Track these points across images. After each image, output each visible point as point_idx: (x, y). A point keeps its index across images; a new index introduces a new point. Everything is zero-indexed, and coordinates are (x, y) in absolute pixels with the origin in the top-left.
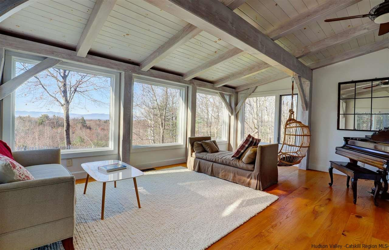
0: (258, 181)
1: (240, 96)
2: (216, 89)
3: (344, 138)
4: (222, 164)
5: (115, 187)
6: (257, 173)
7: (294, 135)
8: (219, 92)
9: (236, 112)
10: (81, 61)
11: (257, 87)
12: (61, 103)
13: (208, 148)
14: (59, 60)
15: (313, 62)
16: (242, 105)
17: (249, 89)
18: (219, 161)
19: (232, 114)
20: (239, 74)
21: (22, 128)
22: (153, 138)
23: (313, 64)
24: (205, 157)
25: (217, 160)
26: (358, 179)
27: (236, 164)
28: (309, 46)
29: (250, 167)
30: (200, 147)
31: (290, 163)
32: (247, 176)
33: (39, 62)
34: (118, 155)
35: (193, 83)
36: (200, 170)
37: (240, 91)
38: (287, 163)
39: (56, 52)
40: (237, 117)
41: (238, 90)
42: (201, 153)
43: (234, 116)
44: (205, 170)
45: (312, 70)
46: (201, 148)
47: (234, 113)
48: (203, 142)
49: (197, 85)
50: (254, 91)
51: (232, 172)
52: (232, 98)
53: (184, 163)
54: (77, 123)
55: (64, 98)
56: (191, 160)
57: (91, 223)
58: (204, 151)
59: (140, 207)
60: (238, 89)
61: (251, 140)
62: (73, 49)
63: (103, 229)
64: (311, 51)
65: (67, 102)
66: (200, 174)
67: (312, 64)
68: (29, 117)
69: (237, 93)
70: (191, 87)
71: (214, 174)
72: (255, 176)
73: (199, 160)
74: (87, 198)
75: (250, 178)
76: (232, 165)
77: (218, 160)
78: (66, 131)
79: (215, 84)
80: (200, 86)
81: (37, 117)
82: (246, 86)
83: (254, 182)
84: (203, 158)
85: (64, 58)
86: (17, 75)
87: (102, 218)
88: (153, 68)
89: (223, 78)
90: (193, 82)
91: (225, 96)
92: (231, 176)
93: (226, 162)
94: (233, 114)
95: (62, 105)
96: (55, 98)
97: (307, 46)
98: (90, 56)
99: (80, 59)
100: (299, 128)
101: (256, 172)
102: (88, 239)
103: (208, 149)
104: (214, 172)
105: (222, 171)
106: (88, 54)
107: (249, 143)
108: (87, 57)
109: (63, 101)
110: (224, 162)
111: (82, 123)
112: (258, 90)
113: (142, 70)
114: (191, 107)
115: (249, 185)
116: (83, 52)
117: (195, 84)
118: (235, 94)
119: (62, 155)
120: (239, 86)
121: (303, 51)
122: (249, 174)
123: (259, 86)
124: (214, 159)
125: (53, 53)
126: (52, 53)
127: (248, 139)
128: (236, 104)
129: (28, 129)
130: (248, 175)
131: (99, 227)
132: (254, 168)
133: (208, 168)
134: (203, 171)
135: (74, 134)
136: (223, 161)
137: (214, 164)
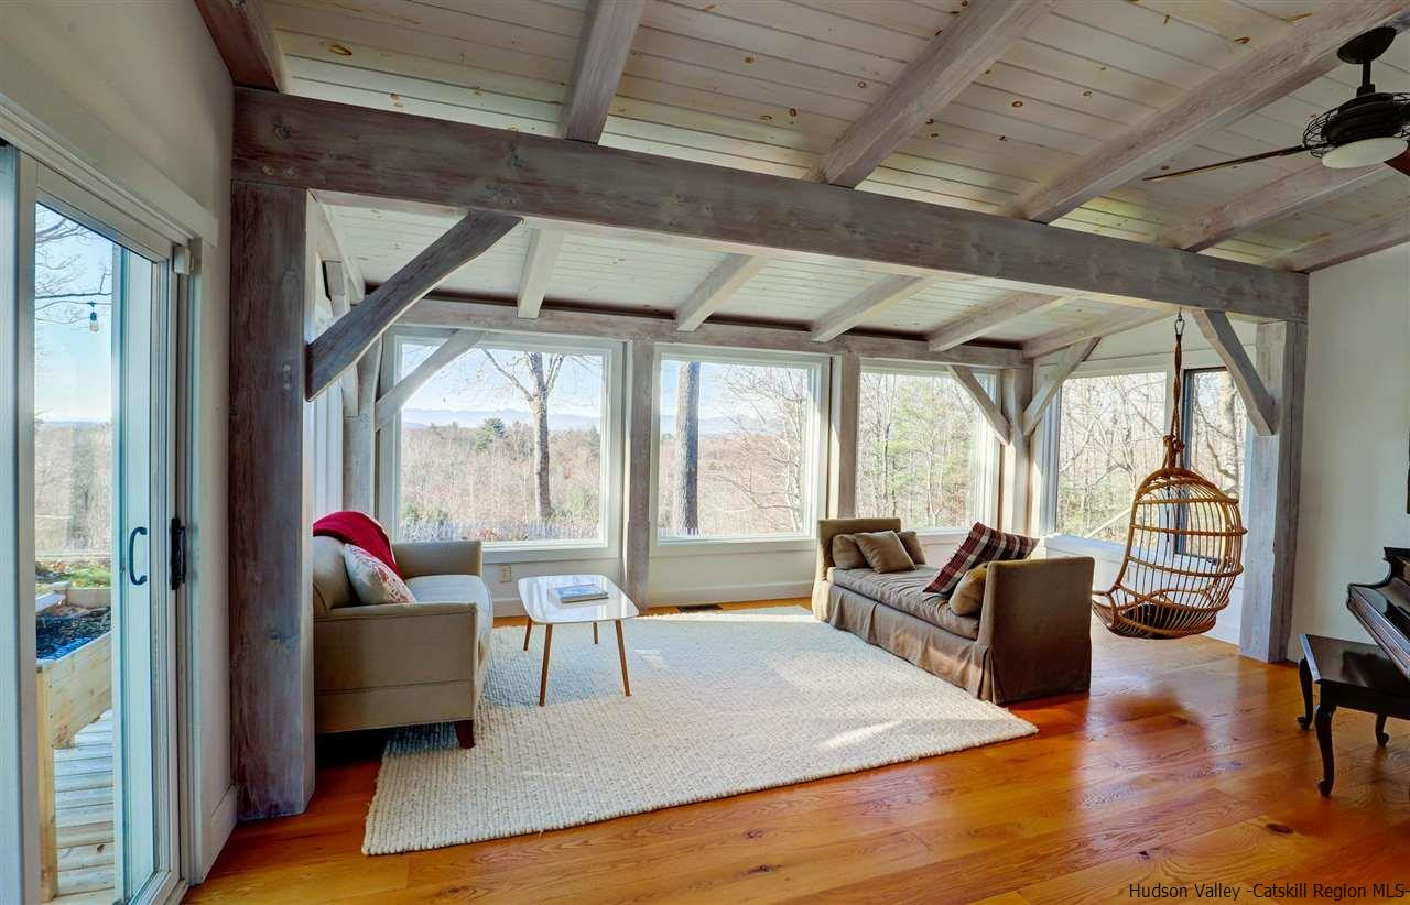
0: (986, 673)
1: (1041, 371)
2: (937, 356)
3: (1387, 550)
4: (895, 609)
5: (596, 642)
6: (985, 648)
7: (1163, 531)
8: (953, 366)
9: (1023, 429)
10: (529, 329)
11: (1097, 341)
12: (526, 392)
13: (875, 556)
14: (482, 332)
15: (1303, 245)
16: (1047, 401)
17: (1068, 346)
18: (892, 599)
19: (1008, 437)
20: (1000, 308)
21: (437, 460)
22: (797, 502)
23: (1304, 249)
24: (856, 585)
25: (886, 596)
26: (1338, 708)
27: (932, 615)
28: (1228, 207)
29: (967, 625)
30: (849, 551)
31: (1156, 627)
32: (960, 652)
33: (446, 340)
34: (619, 560)
35: (847, 347)
36: (842, 624)
37: (1040, 356)
38: (1144, 627)
39: (474, 315)
40: (1027, 447)
41: (1029, 353)
42: (851, 572)
43: (1015, 445)
44: (855, 624)
45: (1305, 272)
46: (853, 553)
47: (1017, 434)
48: (860, 537)
49: (864, 350)
50: (1088, 355)
51: (920, 635)
52: (1007, 379)
53: (804, 599)
54: (578, 445)
55: (535, 378)
56: (821, 591)
57: (518, 709)
58: (863, 564)
59: (628, 694)
60: (1032, 348)
61: (986, 542)
62: (511, 301)
63: (536, 721)
64: (1235, 223)
65: (543, 388)
66: (841, 632)
67: (1296, 251)
68: (455, 425)
69: (1030, 362)
70: (838, 360)
71: (878, 639)
72: (976, 659)
73: (842, 591)
74: (528, 659)
75: (965, 662)
76: (923, 616)
77: (889, 597)
78: (539, 474)
79: (931, 342)
80: (873, 352)
81: (473, 424)
82: (1056, 338)
83: (975, 674)
84: (853, 586)
85: (490, 326)
86: (403, 377)
87: (542, 703)
88: (714, 319)
89: (953, 323)
90: (849, 343)
91: (975, 375)
92: (916, 648)
93: (908, 605)
94: (1013, 439)
95: (530, 399)
96: (512, 378)
97: (1222, 208)
98: (548, 313)
99: (524, 325)
100: (1206, 504)
101: (981, 645)
102: (503, 734)
103: (876, 559)
104: (878, 632)
105: (896, 629)
106: (541, 308)
107: (979, 549)
108: (539, 316)
109: (531, 385)
110: (904, 604)
111: (591, 444)
112: (1098, 352)
113: (681, 328)
114: (839, 424)
115: (961, 683)
116: (530, 306)
117: (853, 347)
118: (1018, 365)
119: (485, 553)
120: (1034, 339)
121: (1208, 227)
122: (964, 648)
123: (1107, 335)
124: (879, 594)
125: (469, 320)
126: (468, 318)
127: (974, 537)
128: (1025, 401)
129: (452, 464)
130: (960, 650)
131: (530, 720)
132: (978, 629)
133: (862, 620)
134: (850, 626)
135: (568, 481)
136: (900, 602)
137: (879, 606)
